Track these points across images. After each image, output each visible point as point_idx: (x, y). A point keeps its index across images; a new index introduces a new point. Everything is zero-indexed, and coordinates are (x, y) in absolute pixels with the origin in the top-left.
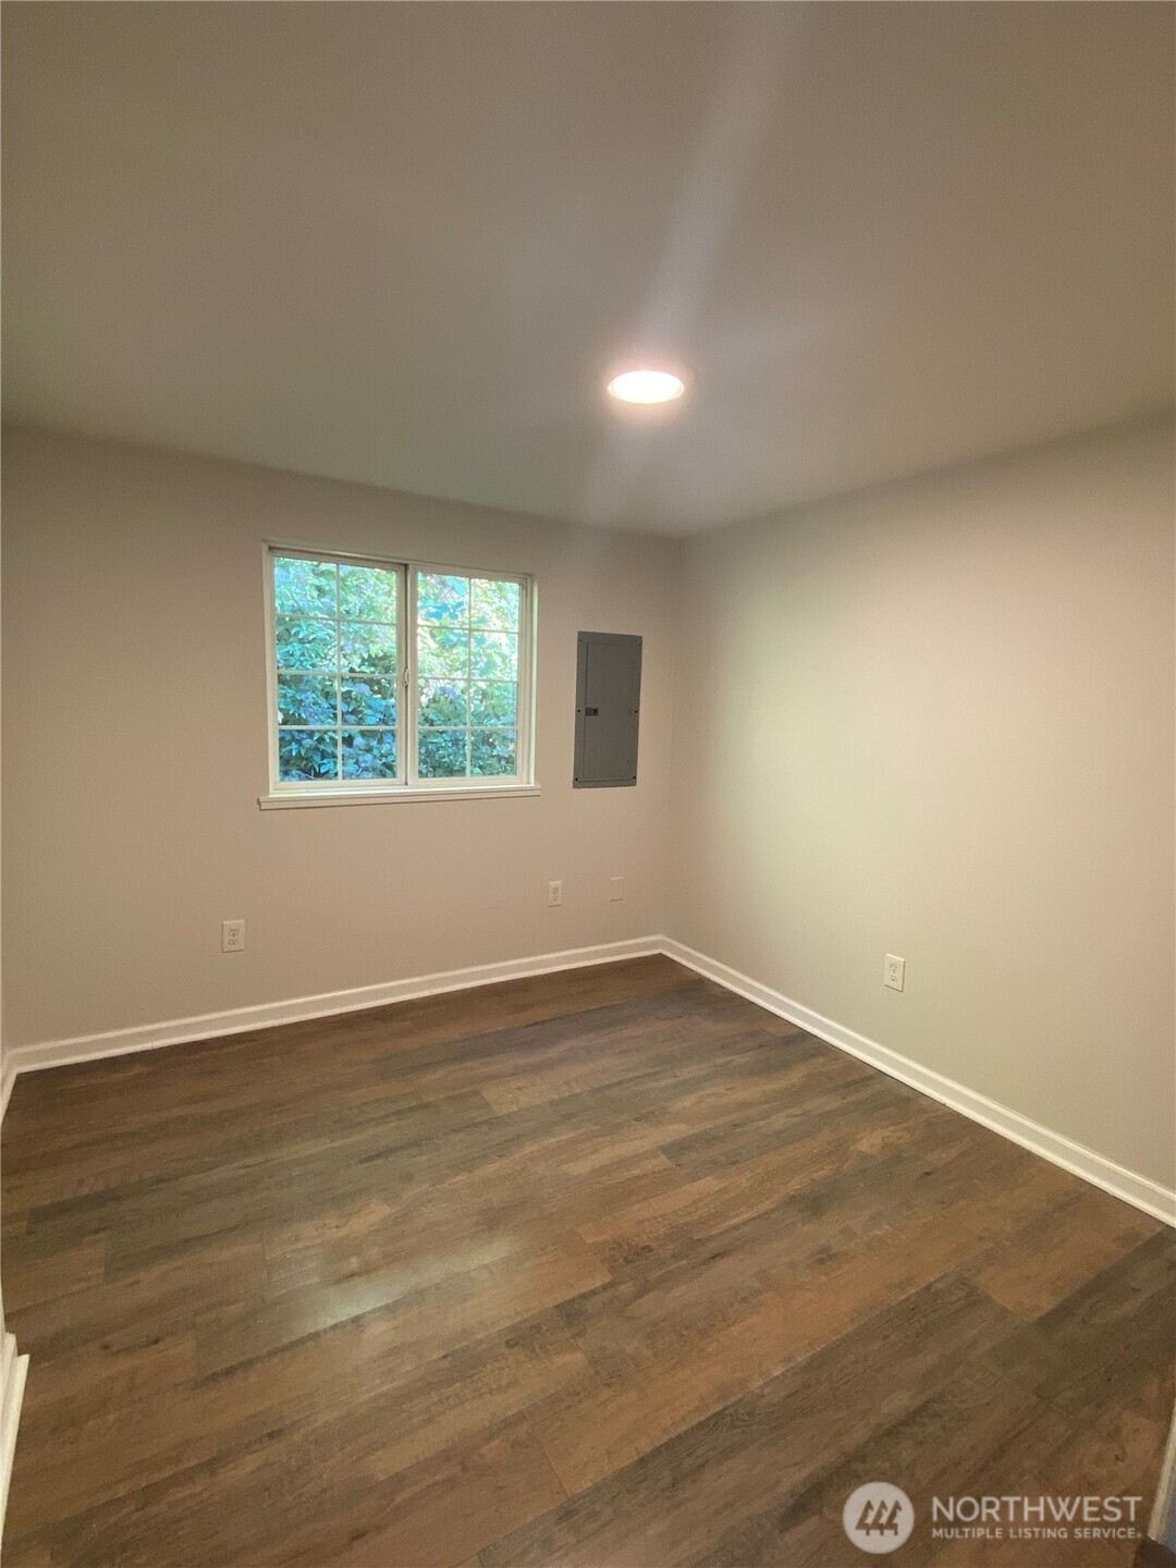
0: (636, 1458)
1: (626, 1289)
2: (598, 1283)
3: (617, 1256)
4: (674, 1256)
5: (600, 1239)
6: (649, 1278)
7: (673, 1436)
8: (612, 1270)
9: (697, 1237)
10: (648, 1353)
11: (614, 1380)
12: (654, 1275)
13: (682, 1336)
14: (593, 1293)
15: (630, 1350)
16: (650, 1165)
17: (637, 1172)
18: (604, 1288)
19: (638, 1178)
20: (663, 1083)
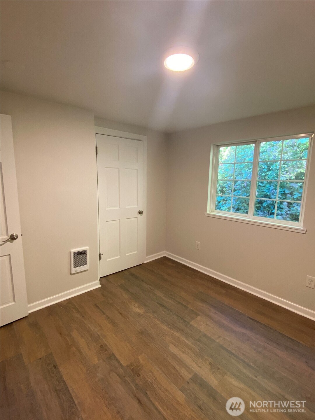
0: (65, 380)
1: (121, 371)
2: (122, 363)
3: (134, 366)
4: (136, 385)
5: (141, 361)
6: (125, 377)
7: (69, 389)
8: (128, 366)
9: (148, 393)
10: (97, 379)
11: (88, 372)
12: (128, 379)
13: (103, 390)
14: (118, 362)
15: (98, 375)
16: (183, 372)
17: (177, 368)
18: (121, 365)
19: (175, 368)
20: (244, 371)
